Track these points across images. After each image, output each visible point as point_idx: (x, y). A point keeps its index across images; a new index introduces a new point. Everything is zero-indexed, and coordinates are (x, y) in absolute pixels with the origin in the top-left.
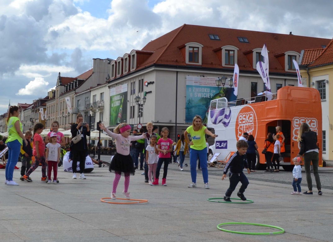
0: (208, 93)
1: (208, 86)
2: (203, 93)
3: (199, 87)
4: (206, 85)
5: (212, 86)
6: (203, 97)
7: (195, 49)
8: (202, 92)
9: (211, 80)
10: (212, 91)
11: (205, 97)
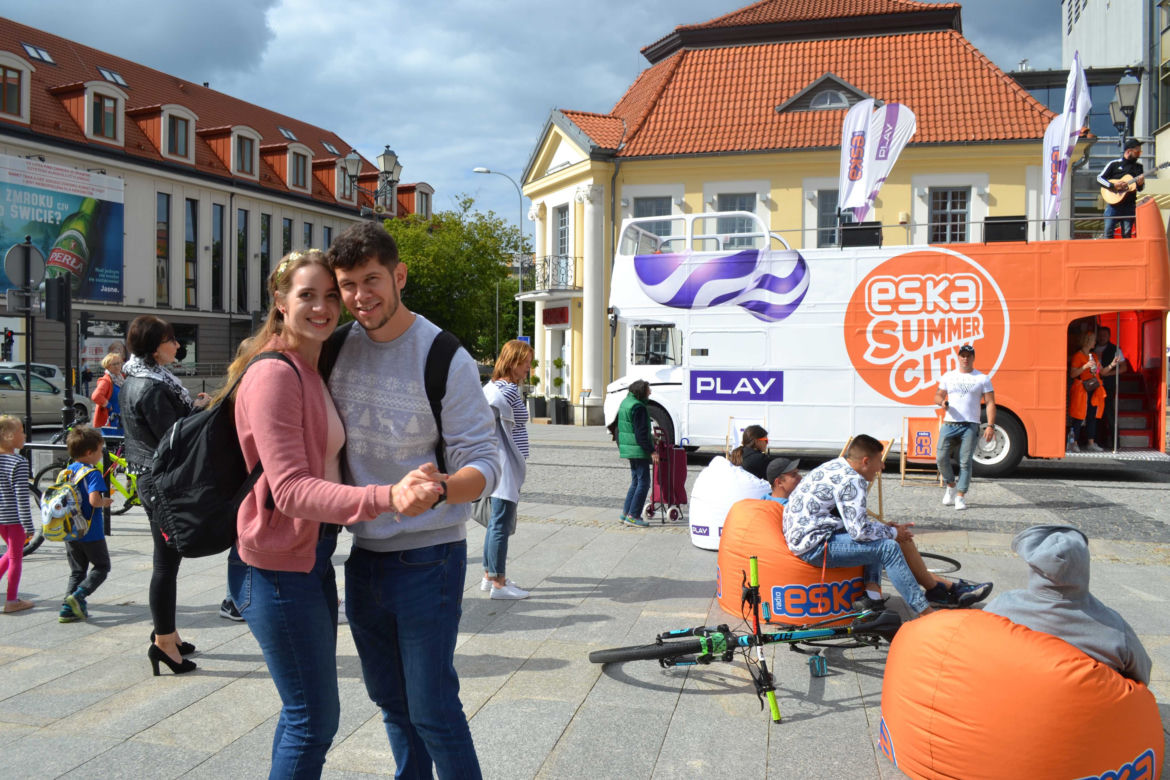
0: (48, 209)
1: (50, 189)
2: (37, 207)
3: (23, 188)
4: (43, 185)
5: (59, 190)
6: (36, 222)
7: (11, 74)
8: (31, 206)
9: (58, 174)
10: (59, 204)
11: (40, 220)
